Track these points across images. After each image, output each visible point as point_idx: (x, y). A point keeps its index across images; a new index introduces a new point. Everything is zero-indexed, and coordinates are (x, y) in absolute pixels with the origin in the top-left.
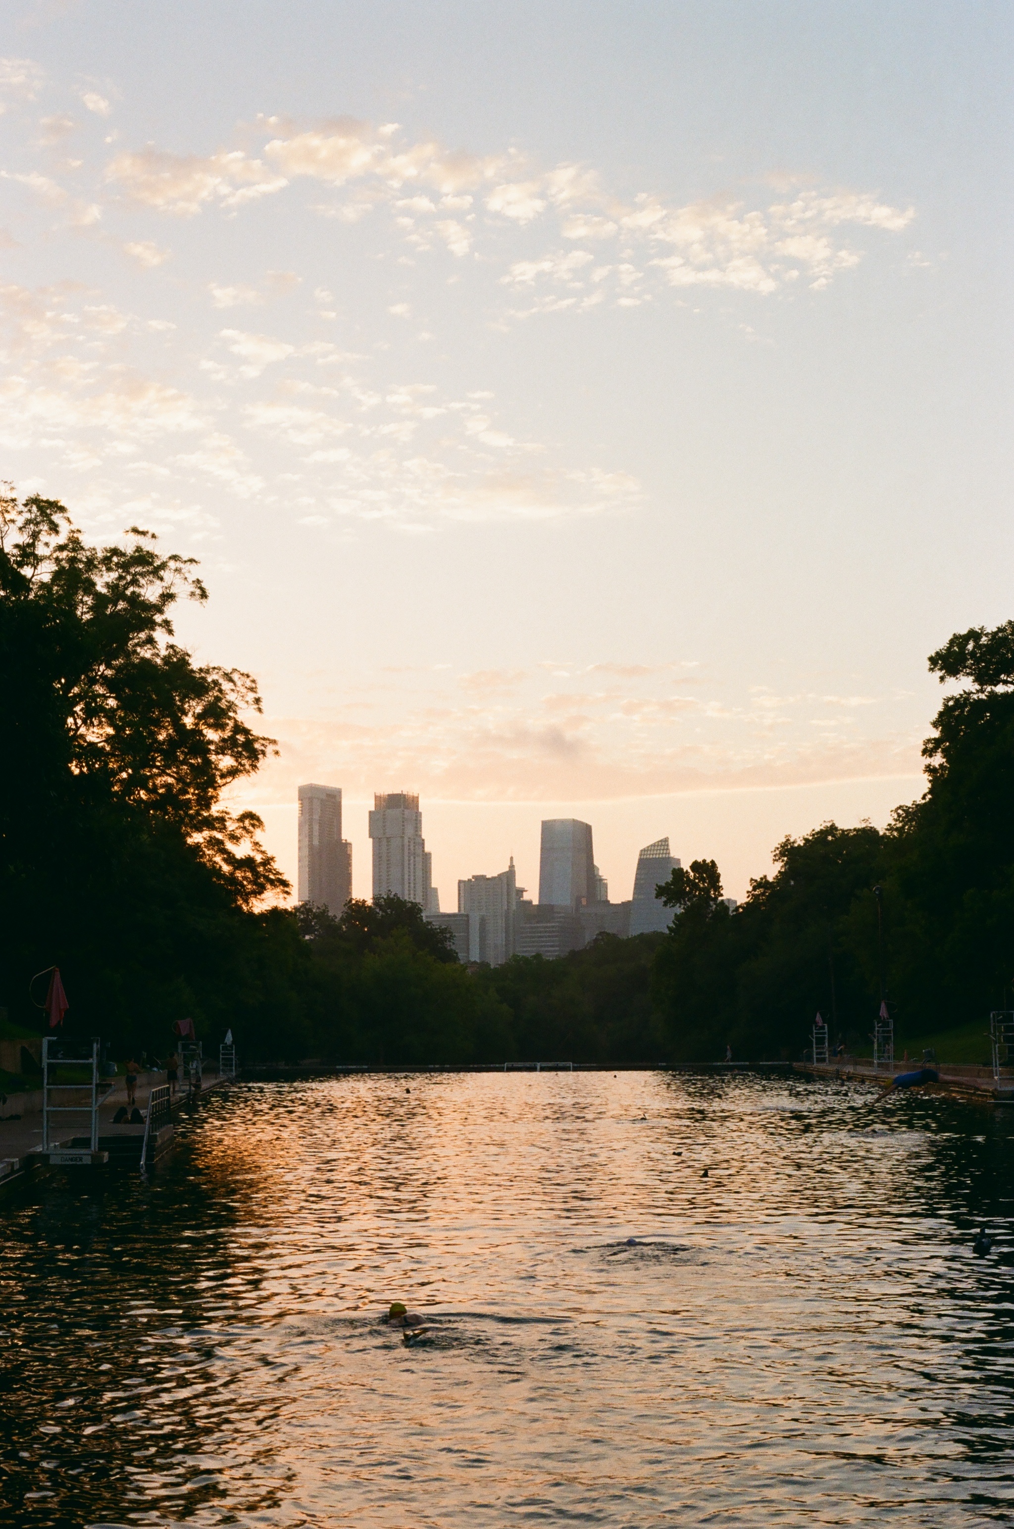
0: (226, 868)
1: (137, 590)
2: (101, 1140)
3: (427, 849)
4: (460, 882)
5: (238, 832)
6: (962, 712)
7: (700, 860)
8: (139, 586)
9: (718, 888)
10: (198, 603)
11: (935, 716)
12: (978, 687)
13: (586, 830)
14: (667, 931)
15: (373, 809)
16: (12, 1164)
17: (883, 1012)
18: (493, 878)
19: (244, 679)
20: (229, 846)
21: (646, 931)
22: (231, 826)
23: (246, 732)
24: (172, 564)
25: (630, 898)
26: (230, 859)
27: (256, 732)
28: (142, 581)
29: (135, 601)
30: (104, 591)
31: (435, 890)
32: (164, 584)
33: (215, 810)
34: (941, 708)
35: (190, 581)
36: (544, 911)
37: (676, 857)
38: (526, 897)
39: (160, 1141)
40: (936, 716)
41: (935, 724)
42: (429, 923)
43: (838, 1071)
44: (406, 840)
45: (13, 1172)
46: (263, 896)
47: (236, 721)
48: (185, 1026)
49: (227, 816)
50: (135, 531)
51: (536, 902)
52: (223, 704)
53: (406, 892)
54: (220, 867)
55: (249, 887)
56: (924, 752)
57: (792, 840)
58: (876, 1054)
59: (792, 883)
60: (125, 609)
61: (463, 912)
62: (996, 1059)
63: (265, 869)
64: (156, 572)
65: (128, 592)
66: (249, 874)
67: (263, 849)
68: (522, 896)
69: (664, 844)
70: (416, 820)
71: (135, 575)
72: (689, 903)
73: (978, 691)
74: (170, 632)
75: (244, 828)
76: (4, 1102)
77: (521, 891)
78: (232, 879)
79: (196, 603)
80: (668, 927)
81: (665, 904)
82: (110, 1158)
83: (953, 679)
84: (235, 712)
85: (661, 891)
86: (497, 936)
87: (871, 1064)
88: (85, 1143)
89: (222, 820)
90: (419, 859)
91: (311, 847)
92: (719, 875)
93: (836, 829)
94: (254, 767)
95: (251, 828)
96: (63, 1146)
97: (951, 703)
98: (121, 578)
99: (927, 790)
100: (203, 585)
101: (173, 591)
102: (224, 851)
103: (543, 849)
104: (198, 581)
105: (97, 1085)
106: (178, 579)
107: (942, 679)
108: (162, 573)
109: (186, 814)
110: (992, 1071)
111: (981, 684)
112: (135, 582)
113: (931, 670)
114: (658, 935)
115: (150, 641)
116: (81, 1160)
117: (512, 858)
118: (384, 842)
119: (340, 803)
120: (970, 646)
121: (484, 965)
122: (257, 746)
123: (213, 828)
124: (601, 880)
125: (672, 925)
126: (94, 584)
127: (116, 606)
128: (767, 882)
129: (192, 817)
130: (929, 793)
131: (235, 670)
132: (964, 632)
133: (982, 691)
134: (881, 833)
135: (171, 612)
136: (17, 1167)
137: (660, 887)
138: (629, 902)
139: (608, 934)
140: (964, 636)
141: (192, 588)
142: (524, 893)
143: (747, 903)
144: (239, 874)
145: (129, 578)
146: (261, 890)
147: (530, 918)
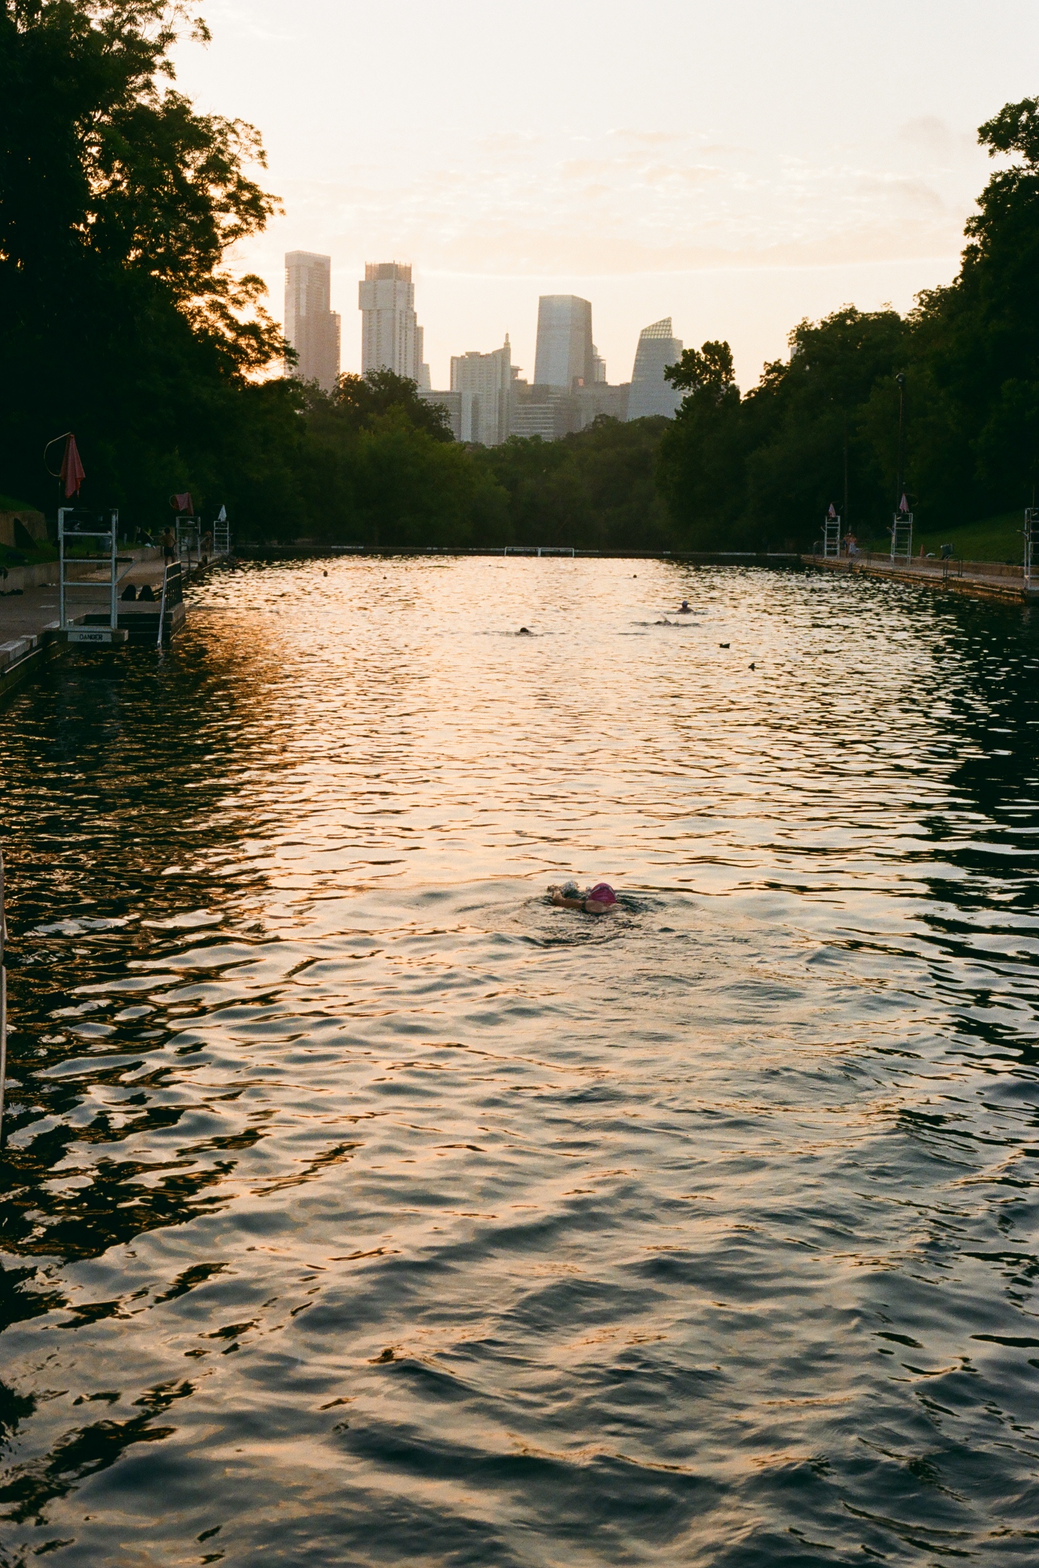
0: (230, 335)
1: (134, 28)
2: (120, 617)
3: (419, 323)
4: (453, 358)
5: (241, 297)
6: (1011, 188)
7: (712, 341)
8: (136, 24)
9: (729, 372)
10: (200, 44)
11: (980, 193)
12: (1029, 163)
13: (587, 307)
14: (674, 417)
15: (363, 279)
16: (32, 641)
17: (903, 505)
18: (487, 356)
19: (248, 130)
20: (232, 311)
21: (647, 415)
22: (233, 290)
23: (250, 187)
25: (629, 380)
26: (233, 325)
27: (263, 189)
28: (140, 19)
29: (131, 40)
30: (99, 28)
31: (427, 366)
32: (164, 22)
33: (216, 272)
34: (988, 184)
35: (192, 19)
36: (539, 392)
37: (679, 338)
38: (521, 376)
39: (175, 619)
40: (982, 193)
41: (980, 202)
42: (424, 400)
43: (851, 565)
44: (398, 312)
45: (32, 649)
46: (267, 365)
47: (239, 176)
48: (183, 500)
49: (229, 280)
51: (531, 382)
52: (226, 158)
53: (397, 367)
54: (223, 334)
55: (254, 355)
56: (967, 231)
57: (809, 323)
58: (893, 549)
59: (808, 368)
60: (119, 50)
61: (455, 390)
62: (1028, 558)
63: (270, 337)
64: (155, 9)
65: (125, 31)
66: (253, 342)
67: (267, 315)
68: (517, 375)
69: (666, 324)
70: (409, 294)
71: (131, 11)
72: (698, 386)
73: (1028, 167)
74: (172, 75)
75: (247, 292)
76: (5, 577)
77: (516, 370)
78: (235, 348)
79: (198, 44)
80: (676, 411)
81: (674, 386)
82: (130, 636)
83: (1003, 153)
84: (237, 166)
85: (671, 373)
86: (490, 419)
87: (886, 559)
88: (104, 620)
89: (223, 283)
90: (411, 334)
91: (298, 316)
92: (731, 358)
93: (856, 312)
94: (261, 226)
95: (254, 293)
96: (77, 622)
97: (999, 179)
98: (117, 15)
99: (959, 274)
100: (206, 25)
101: (173, 31)
102: (225, 316)
103: (540, 328)
104: (201, 20)
105: (117, 560)
106: (179, 18)
107: (992, 152)
108: (161, 10)
109: (186, 276)
110: (1022, 571)
111: (1032, 160)
112: (131, 20)
113: (980, 141)
114: (662, 420)
115: (148, 85)
116: (101, 638)
117: (507, 335)
118: (375, 315)
119: (328, 272)
120: (1024, 118)
121: (477, 446)
122: (263, 203)
123: (215, 292)
124: (599, 361)
125: (680, 409)
126: (88, 21)
127: (111, 46)
128: (781, 366)
129: (192, 280)
130: (961, 276)
131: (237, 120)
132: (1017, 101)
133: (1033, 167)
134: (903, 318)
135: (171, 52)
136: (35, 644)
137: (669, 368)
138: (627, 385)
139: (608, 417)
140: (1018, 106)
141: (194, 28)
142: (519, 372)
143: (760, 388)
144: (243, 342)
145: (125, 15)
146: (264, 359)
147: (524, 398)
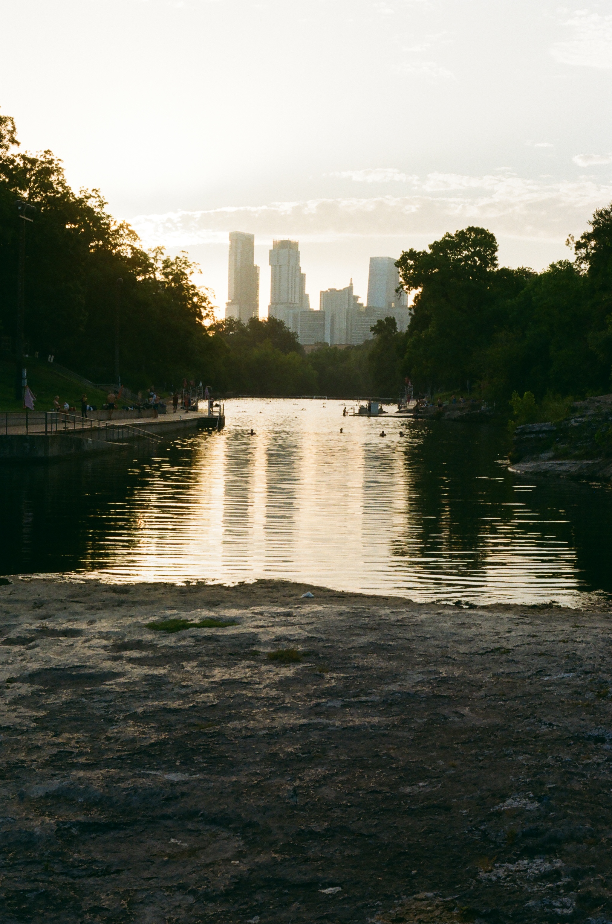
3: (303, 272)
4: (321, 292)
15: (272, 248)
18: (340, 291)
24: (193, 264)
31: (307, 296)
32: (191, 270)
36: (369, 310)
38: (360, 301)
44: (291, 267)
50: (183, 251)
51: (365, 305)
53: (289, 298)
61: (322, 310)
64: (189, 266)
68: (357, 300)
70: (297, 256)
72: (383, 334)
77: (357, 298)
81: (374, 334)
86: (341, 324)
90: (297, 279)
91: (236, 269)
101: (193, 272)
103: (371, 275)
106: (194, 268)
117: (351, 279)
118: (278, 268)
119: (253, 244)
142: (359, 299)
147: (360, 313)
